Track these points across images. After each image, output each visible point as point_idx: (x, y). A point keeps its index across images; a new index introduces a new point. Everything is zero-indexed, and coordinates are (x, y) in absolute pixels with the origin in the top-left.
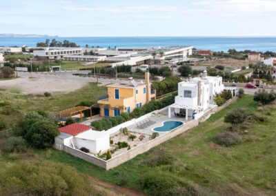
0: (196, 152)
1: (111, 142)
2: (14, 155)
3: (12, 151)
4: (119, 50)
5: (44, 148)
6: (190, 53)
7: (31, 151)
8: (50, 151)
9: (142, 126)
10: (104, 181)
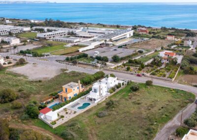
0: (87, 120)
1: (58, 115)
2: (25, 121)
3: (24, 120)
4: (88, 32)
5: (35, 118)
6: (132, 35)
7: (30, 119)
8: (36, 120)
9: (73, 106)
10: (51, 132)
